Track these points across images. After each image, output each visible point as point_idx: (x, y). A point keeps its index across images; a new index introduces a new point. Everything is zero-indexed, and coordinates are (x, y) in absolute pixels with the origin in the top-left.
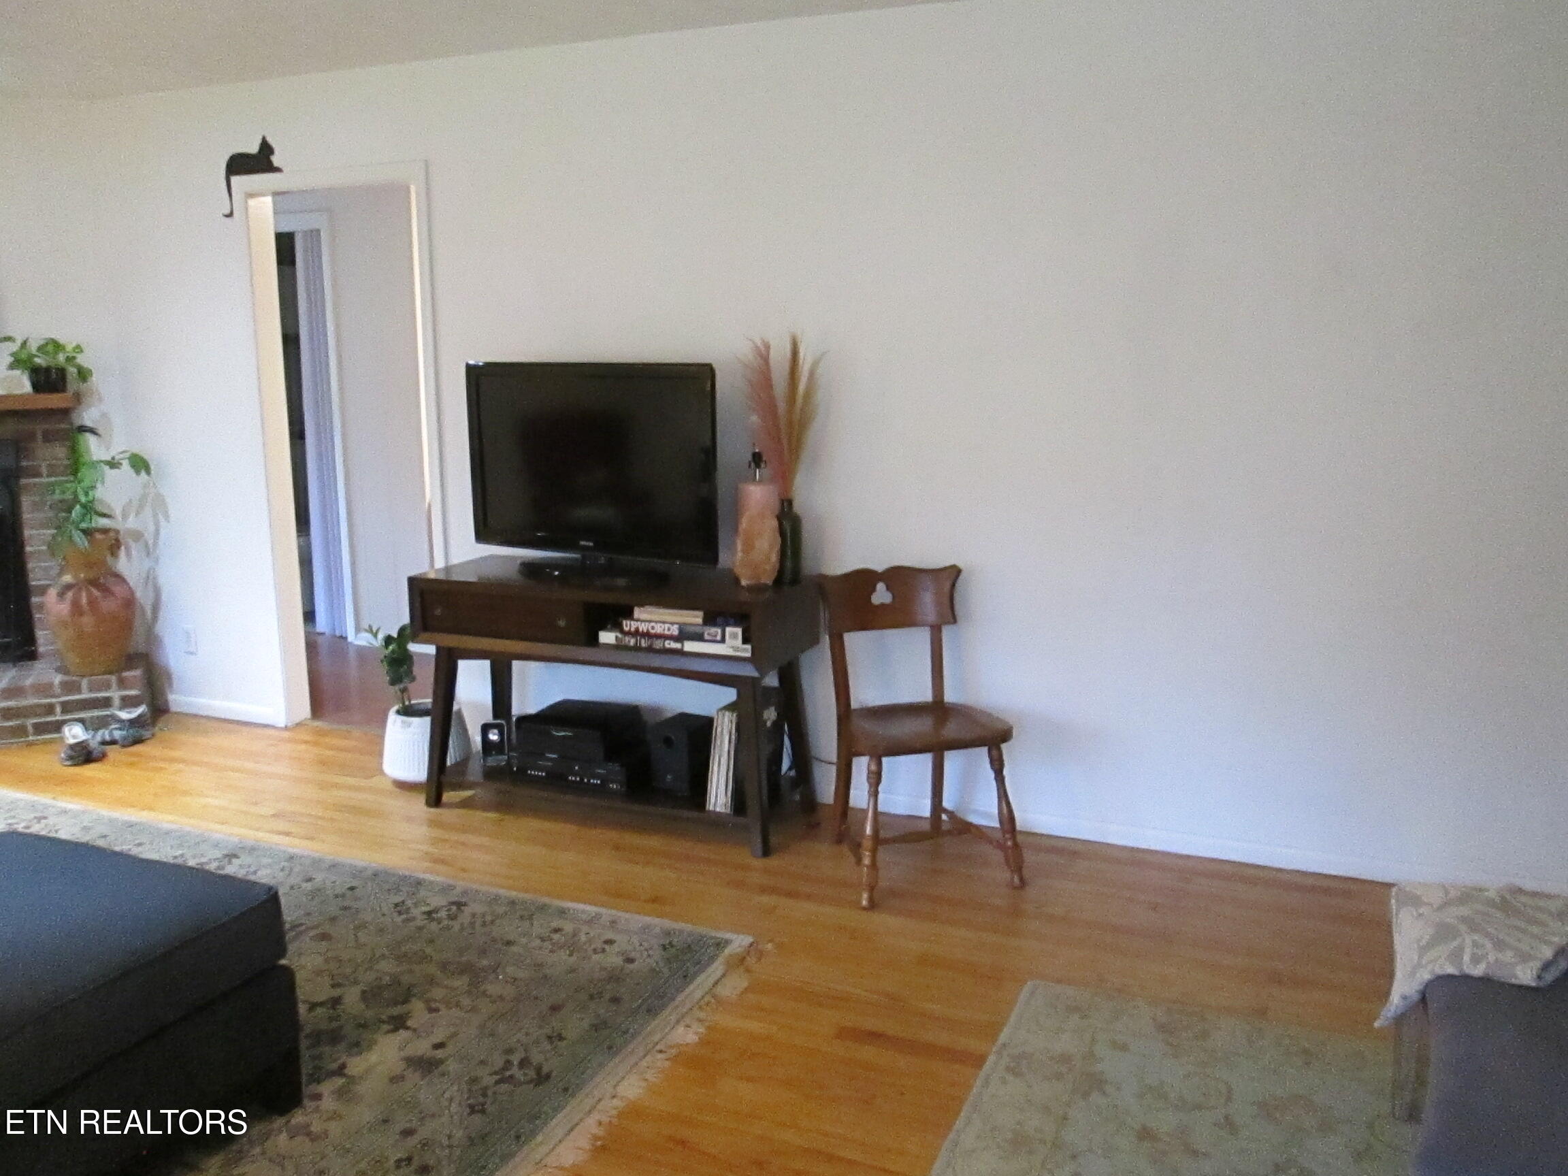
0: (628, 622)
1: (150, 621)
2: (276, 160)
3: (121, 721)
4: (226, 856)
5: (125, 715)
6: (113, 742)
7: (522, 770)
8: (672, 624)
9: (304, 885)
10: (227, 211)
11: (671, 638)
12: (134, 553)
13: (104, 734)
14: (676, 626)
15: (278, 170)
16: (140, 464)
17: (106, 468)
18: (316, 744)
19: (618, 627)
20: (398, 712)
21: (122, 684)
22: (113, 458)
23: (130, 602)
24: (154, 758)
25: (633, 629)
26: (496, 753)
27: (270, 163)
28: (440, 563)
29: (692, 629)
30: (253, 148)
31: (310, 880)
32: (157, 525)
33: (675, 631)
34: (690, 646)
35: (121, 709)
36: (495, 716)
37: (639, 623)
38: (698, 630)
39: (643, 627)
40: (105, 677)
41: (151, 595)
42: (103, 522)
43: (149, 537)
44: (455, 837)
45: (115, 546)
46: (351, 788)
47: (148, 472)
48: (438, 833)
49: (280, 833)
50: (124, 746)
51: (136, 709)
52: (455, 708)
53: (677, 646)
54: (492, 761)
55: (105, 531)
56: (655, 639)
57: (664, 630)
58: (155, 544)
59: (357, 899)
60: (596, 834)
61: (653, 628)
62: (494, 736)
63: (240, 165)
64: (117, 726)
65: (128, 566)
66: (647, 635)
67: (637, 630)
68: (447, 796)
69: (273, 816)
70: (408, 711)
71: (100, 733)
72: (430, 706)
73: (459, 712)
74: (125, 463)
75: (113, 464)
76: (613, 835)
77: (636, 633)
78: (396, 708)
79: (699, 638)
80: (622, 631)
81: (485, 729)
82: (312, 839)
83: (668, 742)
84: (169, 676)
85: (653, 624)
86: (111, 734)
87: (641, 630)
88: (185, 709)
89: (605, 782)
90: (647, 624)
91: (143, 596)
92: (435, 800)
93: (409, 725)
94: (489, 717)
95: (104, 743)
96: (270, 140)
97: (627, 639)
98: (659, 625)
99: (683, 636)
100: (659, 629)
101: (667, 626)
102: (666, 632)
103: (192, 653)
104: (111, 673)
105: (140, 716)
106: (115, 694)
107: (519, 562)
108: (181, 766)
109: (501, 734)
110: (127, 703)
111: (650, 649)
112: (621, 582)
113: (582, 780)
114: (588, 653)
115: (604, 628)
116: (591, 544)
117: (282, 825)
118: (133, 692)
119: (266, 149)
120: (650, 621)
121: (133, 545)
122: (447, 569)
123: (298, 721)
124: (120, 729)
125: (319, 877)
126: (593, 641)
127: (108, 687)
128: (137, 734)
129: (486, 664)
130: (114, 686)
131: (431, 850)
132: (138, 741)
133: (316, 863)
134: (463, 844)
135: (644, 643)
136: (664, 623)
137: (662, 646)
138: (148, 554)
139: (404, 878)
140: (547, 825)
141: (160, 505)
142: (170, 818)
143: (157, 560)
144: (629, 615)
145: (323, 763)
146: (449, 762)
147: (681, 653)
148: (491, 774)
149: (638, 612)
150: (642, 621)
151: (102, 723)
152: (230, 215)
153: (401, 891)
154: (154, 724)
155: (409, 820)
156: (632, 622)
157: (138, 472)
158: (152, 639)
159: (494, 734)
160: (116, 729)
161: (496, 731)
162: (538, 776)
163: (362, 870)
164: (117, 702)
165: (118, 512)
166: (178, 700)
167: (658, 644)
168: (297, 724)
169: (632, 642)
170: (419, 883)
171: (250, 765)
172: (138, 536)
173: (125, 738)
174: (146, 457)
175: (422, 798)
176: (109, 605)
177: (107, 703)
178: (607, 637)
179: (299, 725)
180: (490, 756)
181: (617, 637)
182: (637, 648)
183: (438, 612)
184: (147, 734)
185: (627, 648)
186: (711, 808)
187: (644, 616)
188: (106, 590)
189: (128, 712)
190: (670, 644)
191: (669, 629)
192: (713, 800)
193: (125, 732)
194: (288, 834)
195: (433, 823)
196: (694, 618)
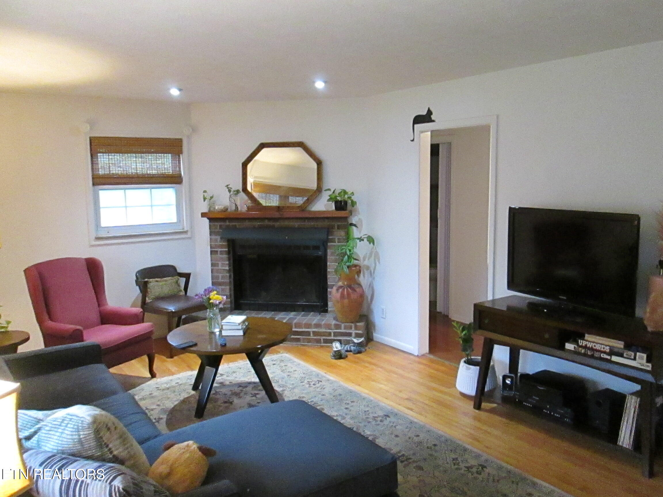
0: (582, 341)
1: (369, 302)
2: (433, 117)
3: (354, 343)
4: (385, 415)
5: (356, 341)
6: (351, 351)
7: (520, 402)
8: (606, 346)
9: (415, 438)
10: (412, 139)
11: (605, 352)
12: (366, 276)
13: (347, 347)
14: (608, 348)
15: (433, 121)
16: (371, 240)
17: (358, 241)
18: (429, 366)
19: (576, 342)
20: (465, 362)
21: (356, 328)
22: (361, 237)
23: (362, 296)
24: (364, 361)
25: (584, 345)
26: (509, 389)
27: (431, 118)
28: (490, 298)
29: (616, 350)
30: (424, 113)
31: (418, 436)
32: (375, 264)
33: (607, 349)
34: (614, 358)
35: (355, 338)
36: (510, 372)
37: (588, 342)
38: (621, 351)
39: (589, 345)
40: (351, 324)
41: (371, 293)
42: (356, 262)
43: (372, 269)
44: (485, 428)
45: (359, 273)
46: (441, 392)
47: (374, 244)
48: (478, 424)
49: (408, 408)
50: (354, 354)
51: (360, 339)
52: (492, 364)
53: (609, 357)
54: (506, 393)
55: (356, 266)
56: (595, 351)
57: (601, 348)
58: (374, 272)
59: (436, 451)
60: (555, 442)
61: (595, 346)
62: (508, 381)
63: (418, 120)
64: (352, 345)
65: (364, 280)
66: (592, 349)
67: (586, 345)
68: (484, 405)
69: (407, 399)
70: (469, 362)
71: (347, 346)
72: (480, 360)
73: (493, 367)
74: (365, 240)
75: (361, 239)
76: (565, 445)
77: (585, 347)
78: (464, 359)
79: (621, 355)
80: (578, 345)
81: (505, 377)
82: (421, 414)
83: (599, 404)
84: (374, 327)
85: (594, 344)
86: (350, 347)
87: (588, 346)
88: (379, 341)
89: (563, 416)
90: (592, 343)
91: (368, 293)
92: (478, 406)
93: (469, 369)
94: (507, 372)
95: (347, 351)
96: (431, 109)
97: (580, 349)
98: (599, 345)
99: (612, 353)
100: (598, 347)
101: (603, 346)
102: (602, 349)
103: (384, 318)
104: (352, 323)
105: (361, 342)
106: (353, 332)
107: (527, 301)
108: (374, 367)
109: (512, 382)
110: (358, 336)
111: (592, 357)
112: (579, 320)
113: (550, 413)
114: (559, 353)
115: (568, 341)
116: (565, 298)
117: (410, 405)
118: (360, 332)
119: (430, 112)
120: (594, 342)
121: (366, 271)
122: (493, 301)
123: (422, 354)
124: (354, 346)
125: (422, 436)
126: (562, 347)
127: (351, 328)
128: (360, 349)
129: (508, 349)
130: (353, 329)
131: (472, 432)
132: (359, 352)
133: (422, 427)
134: (489, 433)
135: (589, 353)
136: (602, 344)
137: (599, 356)
138: (371, 275)
139: (459, 446)
140: (531, 431)
141: (377, 257)
142: (367, 391)
143: (374, 278)
144: (582, 337)
145: (432, 377)
146: (486, 390)
147: (610, 361)
148: (505, 400)
149: (587, 337)
150: (589, 341)
151: (348, 342)
152: (413, 140)
153: (457, 452)
154: (367, 345)
155: (465, 414)
156: (584, 342)
157: (370, 243)
158: (369, 309)
159: (509, 381)
160: (352, 346)
161: (510, 379)
162: (528, 406)
163: (441, 436)
164: (353, 335)
165: (362, 259)
166: (377, 336)
167: (597, 355)
168: (422, 355)
169: (583, 351)
170: (465, 450)
171: (400, 371)
172: (368, 268)
173: (355, 350)
174: (374, 238)
175: (472, 403)
176: (354, 296)
177: (350, 335)
178: (569, 346)
179: (423, 355)
180: (505, 390)
181: (575, 347)
182: (585, 355)
183: (486, 321)
184: (363, 349)
185: (579, 354)
186: (620, 444)
187: (589, 339)
188: (354, 290)
189: (357, 340)
190: (604, 355)
191: (604, 348)
192: (622, 440)
193: (355, 348)
194: (411, 410)
195: (476, 418)
196: (619, 345)
